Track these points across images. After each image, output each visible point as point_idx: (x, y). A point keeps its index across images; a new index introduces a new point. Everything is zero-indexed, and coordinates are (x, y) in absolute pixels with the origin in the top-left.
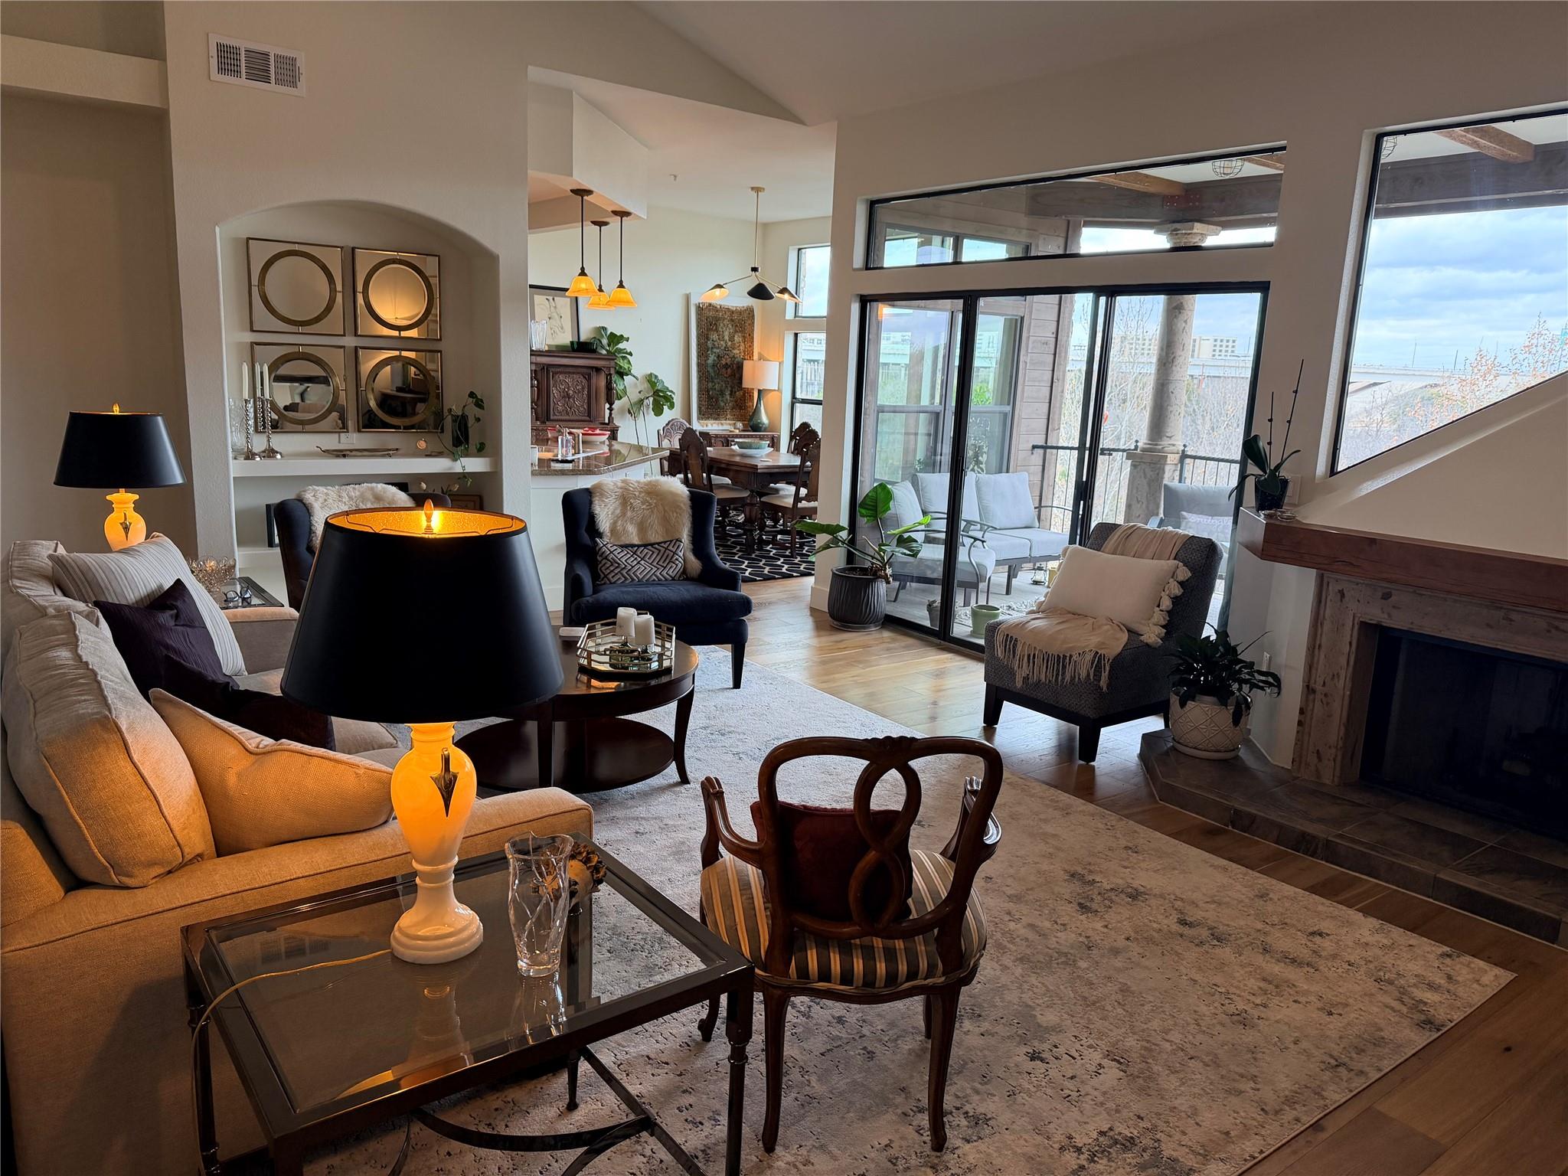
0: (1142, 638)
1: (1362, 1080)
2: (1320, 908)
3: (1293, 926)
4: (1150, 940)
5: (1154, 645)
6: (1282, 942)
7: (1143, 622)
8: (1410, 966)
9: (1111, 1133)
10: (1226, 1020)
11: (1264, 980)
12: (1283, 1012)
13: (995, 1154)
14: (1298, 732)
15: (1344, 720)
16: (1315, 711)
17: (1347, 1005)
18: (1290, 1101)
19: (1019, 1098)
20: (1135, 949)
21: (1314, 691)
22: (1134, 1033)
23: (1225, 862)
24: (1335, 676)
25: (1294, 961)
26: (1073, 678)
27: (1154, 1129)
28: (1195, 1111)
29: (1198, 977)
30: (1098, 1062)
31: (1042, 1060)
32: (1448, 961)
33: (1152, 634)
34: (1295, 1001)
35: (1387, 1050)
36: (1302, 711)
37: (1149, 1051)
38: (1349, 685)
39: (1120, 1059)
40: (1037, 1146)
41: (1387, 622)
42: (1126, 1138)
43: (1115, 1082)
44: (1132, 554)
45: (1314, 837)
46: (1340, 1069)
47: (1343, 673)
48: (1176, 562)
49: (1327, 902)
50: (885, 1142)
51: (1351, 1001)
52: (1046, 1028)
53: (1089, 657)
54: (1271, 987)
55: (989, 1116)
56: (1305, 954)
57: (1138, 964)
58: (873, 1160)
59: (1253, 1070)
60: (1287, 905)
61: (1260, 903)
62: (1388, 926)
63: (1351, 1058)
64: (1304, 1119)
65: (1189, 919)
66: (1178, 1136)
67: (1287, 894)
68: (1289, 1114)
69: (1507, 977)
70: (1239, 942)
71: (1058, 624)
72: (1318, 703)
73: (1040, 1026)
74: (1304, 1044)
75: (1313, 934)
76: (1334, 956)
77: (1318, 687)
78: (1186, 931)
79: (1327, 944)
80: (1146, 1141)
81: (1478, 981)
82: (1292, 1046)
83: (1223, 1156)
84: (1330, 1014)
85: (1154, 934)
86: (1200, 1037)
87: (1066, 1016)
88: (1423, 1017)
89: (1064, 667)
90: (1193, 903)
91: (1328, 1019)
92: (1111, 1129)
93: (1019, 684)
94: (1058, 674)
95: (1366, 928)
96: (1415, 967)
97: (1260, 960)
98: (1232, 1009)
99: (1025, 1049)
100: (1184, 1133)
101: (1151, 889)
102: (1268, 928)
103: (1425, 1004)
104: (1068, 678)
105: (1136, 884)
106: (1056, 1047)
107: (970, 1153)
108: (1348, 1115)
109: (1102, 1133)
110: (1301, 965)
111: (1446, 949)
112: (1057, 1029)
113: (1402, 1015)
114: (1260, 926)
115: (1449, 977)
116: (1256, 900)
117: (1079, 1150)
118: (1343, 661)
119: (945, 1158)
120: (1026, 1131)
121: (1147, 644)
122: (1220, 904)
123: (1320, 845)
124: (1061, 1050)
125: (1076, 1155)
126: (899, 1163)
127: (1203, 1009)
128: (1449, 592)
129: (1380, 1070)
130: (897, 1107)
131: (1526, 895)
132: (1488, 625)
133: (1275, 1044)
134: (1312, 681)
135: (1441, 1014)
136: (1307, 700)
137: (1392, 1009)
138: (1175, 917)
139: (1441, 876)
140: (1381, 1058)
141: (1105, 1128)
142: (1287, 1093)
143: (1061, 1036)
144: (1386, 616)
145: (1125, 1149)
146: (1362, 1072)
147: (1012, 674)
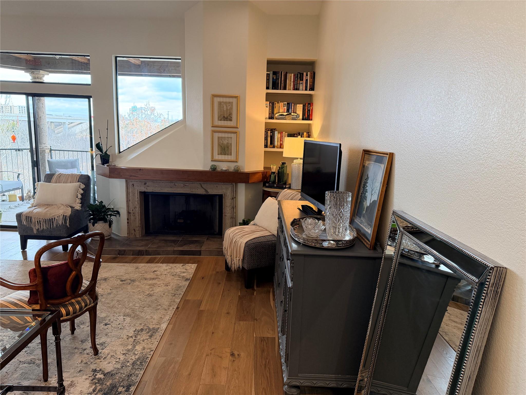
0: (75, 208)
1: (181, 295)
2: (152, 266)
3: (148, 272)
4: (116, 288)
5: (79, 210)
6: (148, 276)
7: (74, 203)
8: (177, 270)
9: (137, 330)
10: (147, 297)
11: (149, 285)
12: (157, 290)
13: (112, 348)
14: (128, 225)
15: (140, 219)
16: (131, 218)
17: (170, 283)
18: (170, 306)
19: (109, 334)
20: (114, 291)
21: (130, 213)
22: (127, 309)
23: (123, 264)
24: (135, 208)
25: (153, 279)
26: (57, 225)
27: (145, 324)
28: (152, 317)
29: (134, 291)
30: (123, 318)
31: (109, 324)
32: (184, 266)
33: (78, 207)
34: (159, 287)
35: (182, 288)
36: (128, 219)
37: (133, 311)
38: (139, 209)
39: (128, 315)
40: (121, 341)
41: (146, 191)
42: (140, 329)
43: (130, 320)
44: (63, 182)
45: (142, 250)
46: (176, 295)
47: (137, 206)
48: (80, 183)
49: (153, 264)
50: (80, 361)
51: (170, 282)
52: (104, 317)
53: (61, 217)
54: (152, 286)
55: (104, 342)
56: (155, 277)
57: (117, 294)
58: (80, 366)
59: (159, 304)
60: (144, 268)
61: (137, 270)
62: (168, 264)
63: (177, 292)
64: (175, 308)
65: (123, 280)
66: (151, 323)
67: (142, 266)
68: (171, 308)
69: (196, 265)
70: (139, 280)
71: (45, 209)
72: (132, 216)
73: (102, 318)
74: (166, 294)
75: (154, 272)
76: (161, 274)
77: (131, 212)
78: (124, 282)
79: (158, 273)
80: (145, 328)
81: (191, 268)
82: (164, 295)
83: (163, 322)
84: (167, 286)
85: (117, 286)
86: (143, 303)
87: (107, 313)
88: (185, 279)
89: (53, 222)
90: (121, 276)
91: (168, 287)
92: (136, 329)
93: (35, 232)
94: (50, 225)
95: (164, 267)
96: (178, 270)
97: (145, 282)
98: (146, 294)
99: (102, 324)
100: (152, 322)
101: (108, 277)
102: (143, 275)
103: (184, 276)
104: (55, 225)
105: (103, 277)
106: (110, 320)
107: (106, 351)
108: (182, 303)
109: (134, 331)
110: (155, 279)
111: (182, 264)
112: (107, 316)
113: (181, 280)
114: (141, 275)
115: (186, 269)
116: (136, 269)
117: (132, 337)
118: (137, 203)
119: (100, 355)
120: (116, 340)
121: (77, 210)
122: (128, 273)
123: (145, 252)
124: (112, 320)
125: (132, 338)
126: (88, 363)
127: (140, 297)
128: (161, 180)
129: (183, 292)
130: (77, 352)
131: (192, 248)
132: (171, 187)
133: (160, 297)
134: (129, 210)
135: (188, 277)
136: (129, 216)
137: (179, 280)
138: (119, 281)
139: (175, 249)
140: (182, 290)
141: (134, 330)
142: (168, 304)
143: (109, 317)
144: (146, 189)
145: (142, 331)
146: (180, 294)
147: (32, 229)
